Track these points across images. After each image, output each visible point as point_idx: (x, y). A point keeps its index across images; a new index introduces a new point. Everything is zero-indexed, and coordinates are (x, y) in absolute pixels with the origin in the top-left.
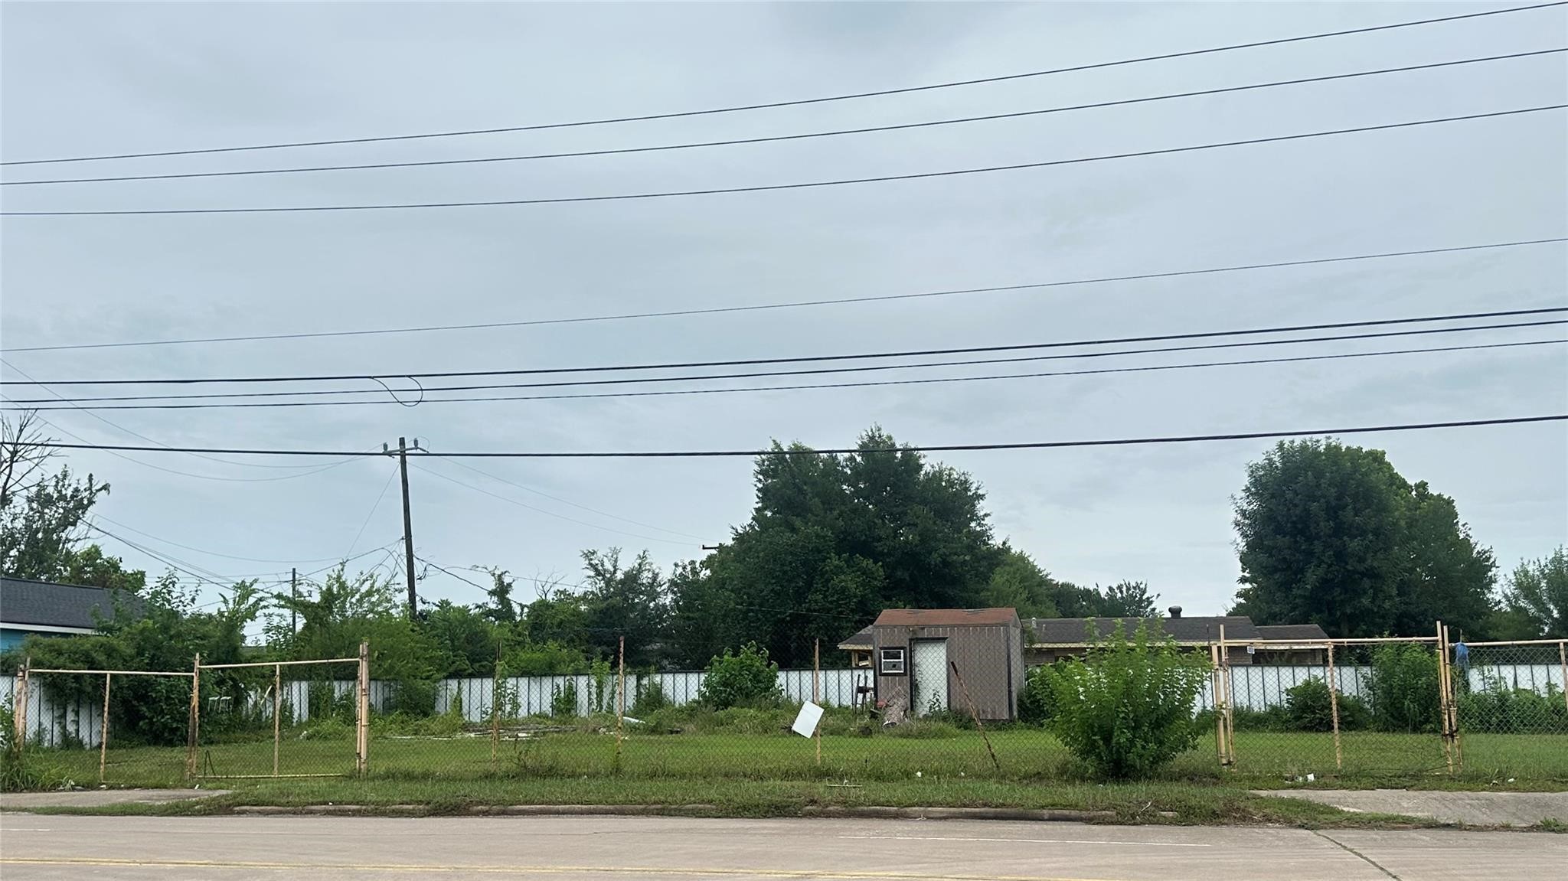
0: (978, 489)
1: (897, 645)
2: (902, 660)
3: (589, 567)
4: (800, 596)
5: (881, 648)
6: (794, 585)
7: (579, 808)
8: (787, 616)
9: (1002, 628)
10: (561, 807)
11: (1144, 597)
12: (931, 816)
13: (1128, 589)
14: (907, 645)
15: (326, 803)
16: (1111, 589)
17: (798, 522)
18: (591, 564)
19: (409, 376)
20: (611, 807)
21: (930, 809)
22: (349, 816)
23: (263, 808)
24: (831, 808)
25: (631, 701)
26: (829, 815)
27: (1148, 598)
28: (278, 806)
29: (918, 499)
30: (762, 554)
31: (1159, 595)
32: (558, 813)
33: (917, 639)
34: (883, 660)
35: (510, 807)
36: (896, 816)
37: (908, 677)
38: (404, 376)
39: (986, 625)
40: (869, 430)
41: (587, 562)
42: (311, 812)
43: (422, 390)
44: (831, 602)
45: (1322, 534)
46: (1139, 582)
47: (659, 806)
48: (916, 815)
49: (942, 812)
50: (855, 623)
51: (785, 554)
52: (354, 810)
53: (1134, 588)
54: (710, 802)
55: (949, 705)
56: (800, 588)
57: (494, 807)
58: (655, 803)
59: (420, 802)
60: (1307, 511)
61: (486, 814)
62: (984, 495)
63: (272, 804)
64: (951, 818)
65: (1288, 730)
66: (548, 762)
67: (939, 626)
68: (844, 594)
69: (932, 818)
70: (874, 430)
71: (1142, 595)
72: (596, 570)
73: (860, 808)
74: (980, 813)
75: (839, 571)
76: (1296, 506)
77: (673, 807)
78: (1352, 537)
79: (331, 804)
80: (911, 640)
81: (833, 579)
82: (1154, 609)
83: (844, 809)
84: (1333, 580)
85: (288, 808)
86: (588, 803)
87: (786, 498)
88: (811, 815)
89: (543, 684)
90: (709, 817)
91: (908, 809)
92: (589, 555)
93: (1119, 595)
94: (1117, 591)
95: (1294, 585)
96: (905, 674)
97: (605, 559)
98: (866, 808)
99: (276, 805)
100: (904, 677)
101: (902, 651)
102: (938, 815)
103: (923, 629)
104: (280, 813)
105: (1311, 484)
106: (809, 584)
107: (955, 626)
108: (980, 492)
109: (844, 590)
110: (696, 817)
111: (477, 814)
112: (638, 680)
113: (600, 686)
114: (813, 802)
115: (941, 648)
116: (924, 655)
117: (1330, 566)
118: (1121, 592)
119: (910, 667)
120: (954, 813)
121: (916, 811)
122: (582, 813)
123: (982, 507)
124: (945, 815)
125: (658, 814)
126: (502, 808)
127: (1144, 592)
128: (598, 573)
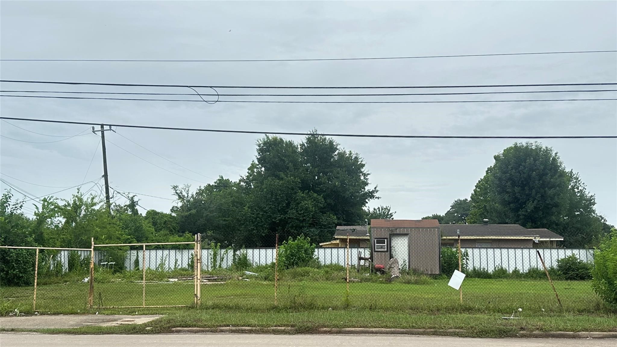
0: (362, 161)
1: (383, 237)
2: (386, 244)
3: (176, 194)
4: (284, 211)
5: (375, 238)
6: (281, 205)
7: (385, 330)
8: (277, 220)
9: (436, 229)
10: (374, 329)
11: (390, 213)
12: (593, 336)
13: (382, 209)
14: (388, 237)
15: (228, 326)
16: (374, 209)
17: (282, 175)
18: (177, 193)
19: (211, 87)
20: (404, 330)
21: (592, 333)
22: (246, 333)
23: (190, 328)
24: (534, 332)
26: (536, 336)
27: (391, 214)
28: (200, 327)
29: (337, 165)
30: (265, 190)
31: (395, 212)
32: (372, 333)
33: (394, 234)
34: (376, 244)
35: (343, 329)
36: (574, 337)
37: (389, 252)
38: (208, 87)
39: (429, 228)
40: (311, 131)
41: (175, 191)
42: (222, 331)
43: (218, 95)
44: (300, 214)
45: (536, 186)
46: (387, 206)
47: (432, 330)
48: (585, 336)
49: (599, 335)
50: (310, 224)
51: (277, 190)
52: (248, 330)
53: (385, 209)
54: (462, 328)
55: (409, 267)
56: (284, 207)
57: (334, 329)
58: (430, 328)
59: (287, 326)
60: (529, 176)
61: (330, 333)
62: (364, 164)
63: (195, 326)
64: (605, 337)
65: (561, 280)
66: (308, 300)
67: (404, 228)
68: (307, 210)
69: (595, 338)
70: (314, 131)
71: (388, 212)
72: (179, 196)
73: (552, 332)
75: (303, 199)
76: (524, 173)
77: (440, 330)
79: (231, 326)
80: (390, 235)
81: (301, 203)
82: (393, 219)
83: (543, 333)
84: (540, 207)
85: (207, 329)
86: (386, 327)
87: (275, 163)
88: (523, 336)
89: (183, 253)
90: (466, 337)
91: (580, 333)
92: (175, 188)
93: (378, 212)
94: (378, 210)
95: (520, 210)
96: (387, 251)
97: (183, 190)
98: (555, 332)
99: (198, 327)
100: (387, 253)
101: (386, 240)
102: (597, 336)
103: (397, 229)
104: (203, 331)
105: (532, 163)
106: (288, 205)
107: (413, 228)
108: (363, 163)
109: (306, 209)
110: (460, 337)
111: (325, 332)
112: (234, 252)
113: (215, 255)
114: (522, 329)
115: (405, 239)
116: (396, 241)
117: (539, 201)
118: (379, 211)
119: (390, 248)
120: (606, 335)
121: (584, 334)
122: (387, 333)
123: (364, 170)
124: (601, 336)
125: (433, 334)
126: (338, 329)
127: (389, 210)
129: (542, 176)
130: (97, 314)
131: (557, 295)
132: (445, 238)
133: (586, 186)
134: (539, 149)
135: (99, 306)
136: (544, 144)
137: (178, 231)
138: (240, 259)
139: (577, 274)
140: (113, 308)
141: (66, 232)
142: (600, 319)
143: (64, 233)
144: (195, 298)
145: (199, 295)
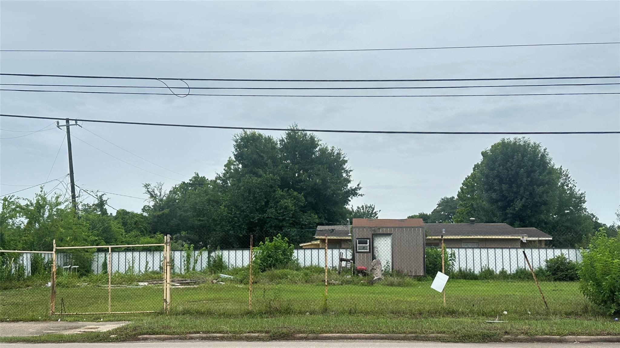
1: (366, 237)
2: (368, 244)
3: (147, 192)
4: (262, 210)
5: (357, 239)
6: (259, 204)
7: (364, 336)
8: (256, 220)
9: (420, 229)
10: (352, 335)
11: (374, 212)
12: (580, 341)
13: (366, 208)
14: (370, 237)
15: (198, 333)
16: (358, 208)
17: (261, 172)
18: (148, 191)
19: (181, 79)
20: (384, 335)
21: (579, 337)
22: (217, 340)
23: (158, 336)
24: (519, 337)
25: (205, 265)
26: (521, 341)
27: (375, 212)
28: (168, 334)
29: (318, 162)
30: (242, 188)
31: (380, 211)
32: (351, 338)
33: (377, 234)
34: (358, 245)
35: (320, 335)
36: (560, 341)
37: (371, 253)
38: (178, 79)
39: (413, 227)
40: (291, 126)
41: (146, 190)
42: (191, 338)
43: (189, 88)
44: (279, 214)
45: (524, 184)
46: (372, 205)
47: (413, 335)
48: (572, 340)
50: (290, 224)
51: (255, 188)
52: (219, 337)
53: (369, 207)
54: (444, 332)
55: (393, 269)
56: (262, 206)
57: (310, 335)
58: (412, 333)
59: (261, 332)
60: (517, 173)
61: (306, 339)
62: (347, 161)
63: (163, 333)
64: (593, 342)
66: (285, 305)
67: (388, 227)
68: (287, 209)
70: (294, 126)
71: (373, 211)
72: (151, 194)
73: (538, 337)
74: (608, 338)
75: (283, 197)
76: (512, 170)
77: (422, 335)
78: (539, 186)
79: (201, 333)
80: (373, 235)
81: (280, 201)
82: (377, 217)
83: (528, 337)
84: (528, 205)
85: (176, 336)
86: (365, 332)
87: (253, 159)
88: (507, 341)
90: (449, 342)
91: (567, 337)
92: (147, 186)
93: (362, 211)
94: (361, 209)
95: (508, 208)
96: (370, 252)
97: (155, 189)
98: (541, 337)
99: (166, 334)
100: (369, 254)
101: (368, 240)
102: (585, 340)
103: (379, 229)
104: (171, 339)
105: (520, 159)
106: (267, 203)
107: (396, 227)
108: (345, 159)
109: (286, 208)
110: (442, 342)
111: (301, 339)
112: (209, 254)
113: (188, 257)
114: (507, 333)
115: (389, 239)
116: (379, 242)
117: (527, 199)
118: (363, 209)
119: (372, 248)
120: (594, 339)
121: (571, 338)
122: (366, 338)
123: (347, 166)
124: (589, 340)
125: (414, 340)
126: (315, 335)
127: (374, 209)
128: (152, 196)
129: (529, 173)
130: (59, 321)
131: (543, 298)
132: (430, 237)
133: (576, 183)
134: (526, 145)
135: (62, 312)
136: (532, 140)
137: (150, 232)
138: (215, 261)
139: (566, 275)
140: (77, 314)
141: (28, 234)
142: (588, 323)
143: (26, 235)
144: (165, 303)
145: (168, 300)
